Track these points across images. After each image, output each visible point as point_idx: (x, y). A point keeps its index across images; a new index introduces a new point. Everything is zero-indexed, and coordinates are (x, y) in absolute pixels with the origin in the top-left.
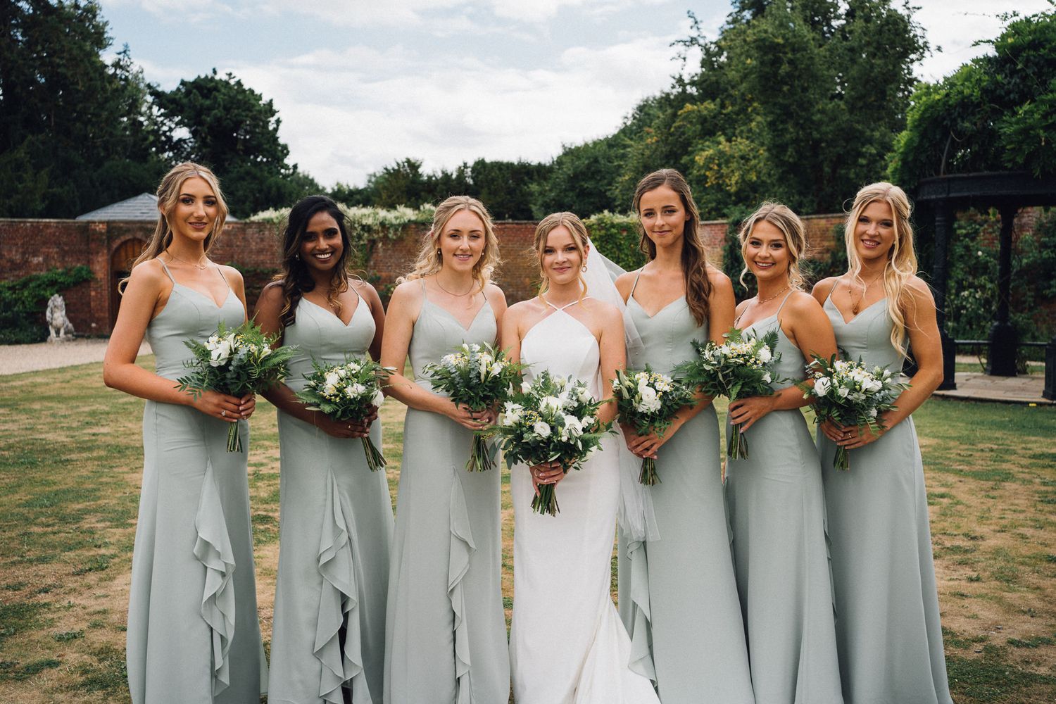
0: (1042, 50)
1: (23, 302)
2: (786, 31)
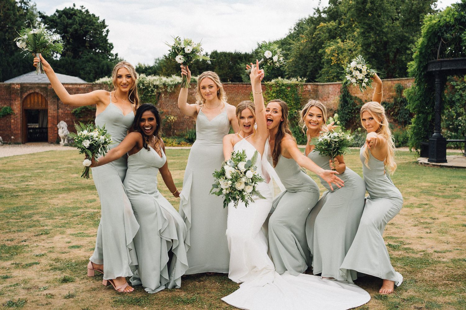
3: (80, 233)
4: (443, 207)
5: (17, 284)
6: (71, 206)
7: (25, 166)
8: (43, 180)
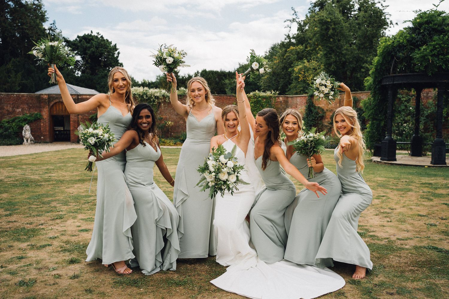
0: (430, 24)
1: (13, 128)
2: (332, 16)
3: (89, 218)
4: (398, 198)
5: (30, 264)
6: (83, 194)
7: (50, 160)
8: (63, 172)
